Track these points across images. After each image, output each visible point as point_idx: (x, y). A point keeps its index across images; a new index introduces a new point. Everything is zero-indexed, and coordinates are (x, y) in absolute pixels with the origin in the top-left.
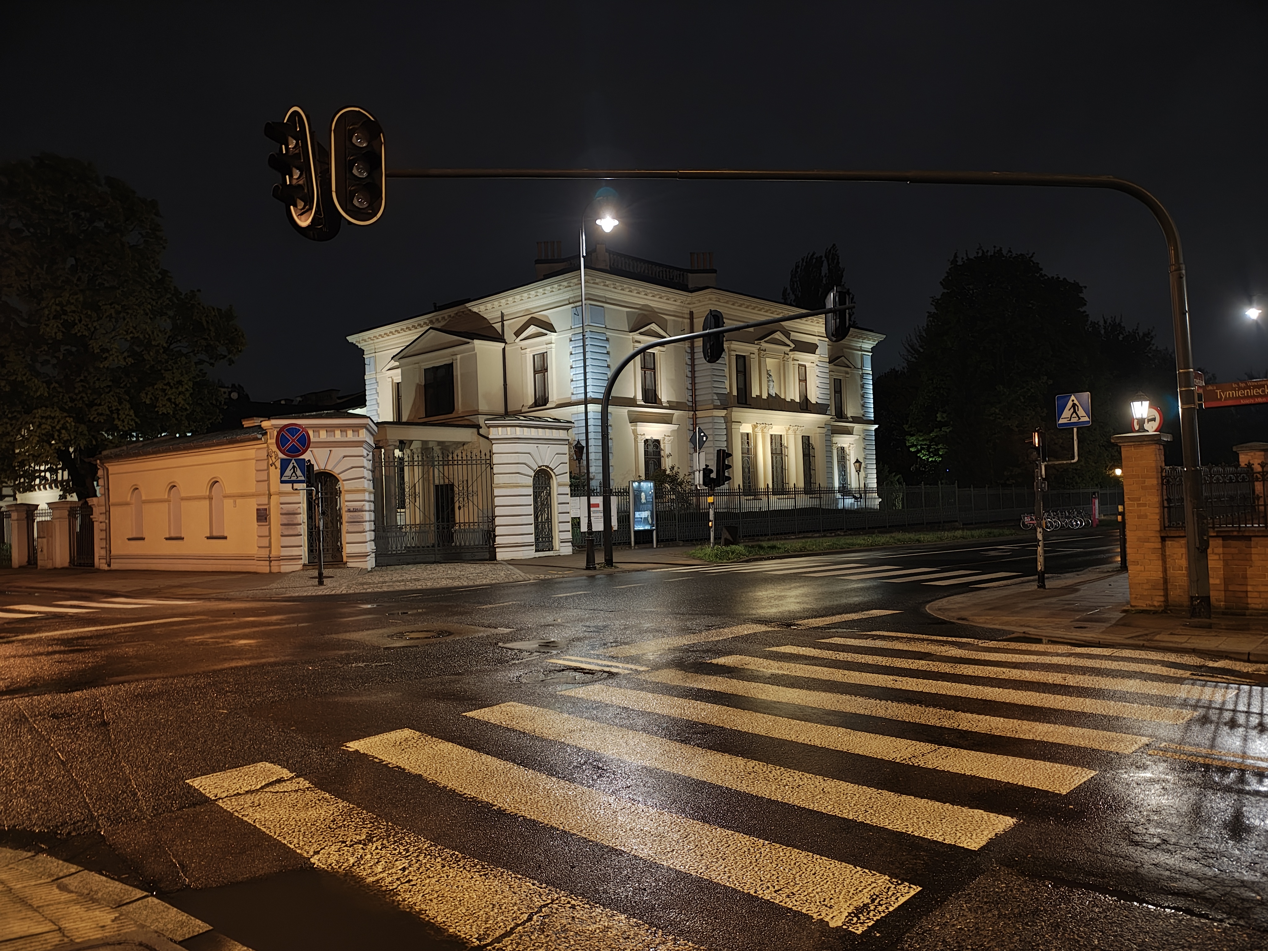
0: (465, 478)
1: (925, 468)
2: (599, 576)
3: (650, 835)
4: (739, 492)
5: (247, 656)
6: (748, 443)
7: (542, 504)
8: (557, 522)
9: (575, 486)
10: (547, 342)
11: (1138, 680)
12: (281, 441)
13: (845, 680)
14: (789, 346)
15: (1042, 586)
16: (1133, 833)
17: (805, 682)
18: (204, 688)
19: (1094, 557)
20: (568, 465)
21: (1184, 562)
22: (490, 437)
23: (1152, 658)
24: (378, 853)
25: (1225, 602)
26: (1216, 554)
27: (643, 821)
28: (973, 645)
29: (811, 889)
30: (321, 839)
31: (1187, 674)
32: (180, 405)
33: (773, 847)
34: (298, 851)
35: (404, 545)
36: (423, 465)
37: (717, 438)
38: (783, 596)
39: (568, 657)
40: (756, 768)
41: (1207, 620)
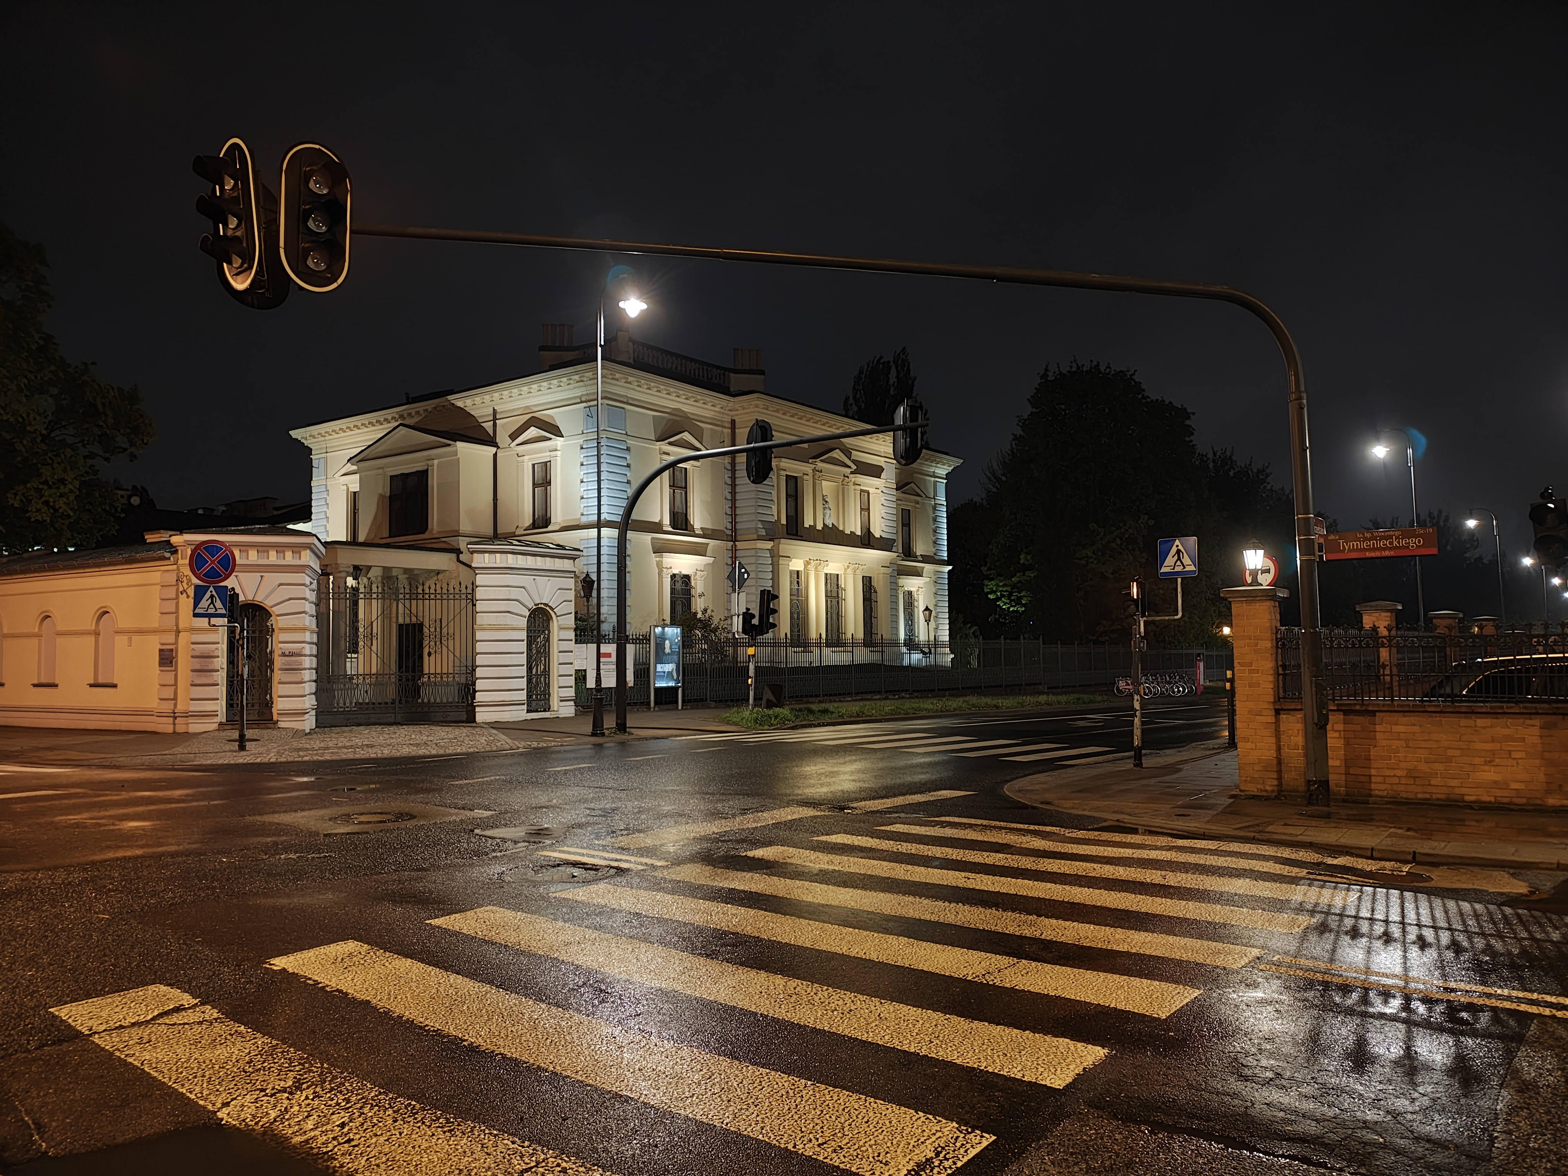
0: (439, 617)
1: (1006, 620)
2: (608, 745)
3: (664, 1076)
4: (786, 643)
5: (138, 843)
6: (798, 582)
7: (538, 652)
8: (556, 675)
9: (581, 630)
10: (551, 448)
11: (1247, 880)
12: (196, 562)
13: (908, 877)
14: (850, 467)
15: (1139, 764)
16: (1243, 1065)
17: (860, 880)
18: (79, 885)
19: (1198, 731)
20: (573, 603)
21: (1300, 740)
22: (473, 565)
23: (1263, 853)
24: (309, 1105)
25: (1346, 787)
26: (1336, 731)
27: (657, 1058)
28: (1058, 835)
29: (863, 1141)
30: (232, 1086)
31: (1303, 872)
32: (61, 511)
33: (817, 1089)
34: (201, 1103)
35: (354, 701)
36: (383, 598)
37: (761, 575)
38: (836, 772)
39: (565, 849)
40: (798, 988)
41: (1325, 809)
